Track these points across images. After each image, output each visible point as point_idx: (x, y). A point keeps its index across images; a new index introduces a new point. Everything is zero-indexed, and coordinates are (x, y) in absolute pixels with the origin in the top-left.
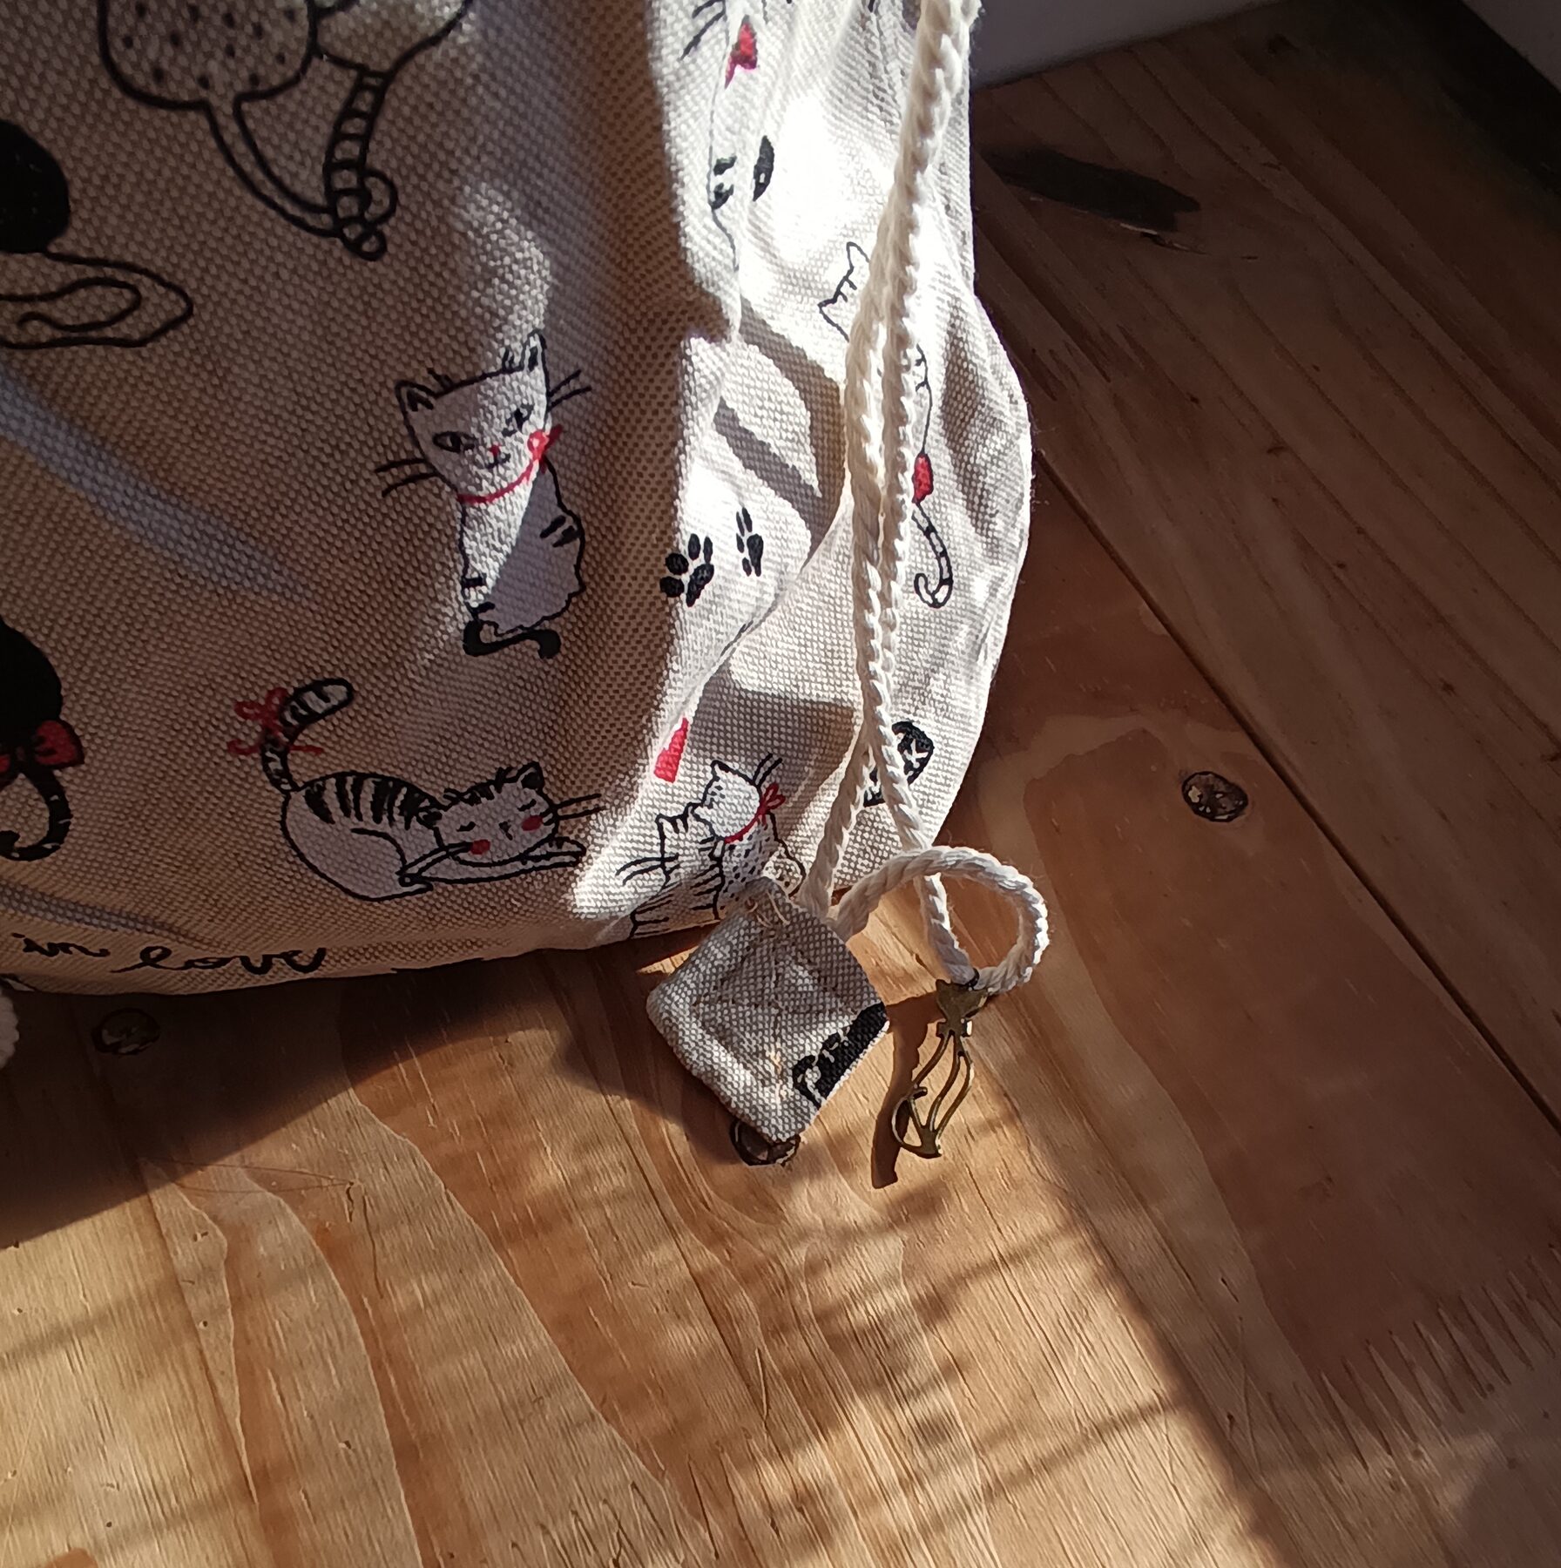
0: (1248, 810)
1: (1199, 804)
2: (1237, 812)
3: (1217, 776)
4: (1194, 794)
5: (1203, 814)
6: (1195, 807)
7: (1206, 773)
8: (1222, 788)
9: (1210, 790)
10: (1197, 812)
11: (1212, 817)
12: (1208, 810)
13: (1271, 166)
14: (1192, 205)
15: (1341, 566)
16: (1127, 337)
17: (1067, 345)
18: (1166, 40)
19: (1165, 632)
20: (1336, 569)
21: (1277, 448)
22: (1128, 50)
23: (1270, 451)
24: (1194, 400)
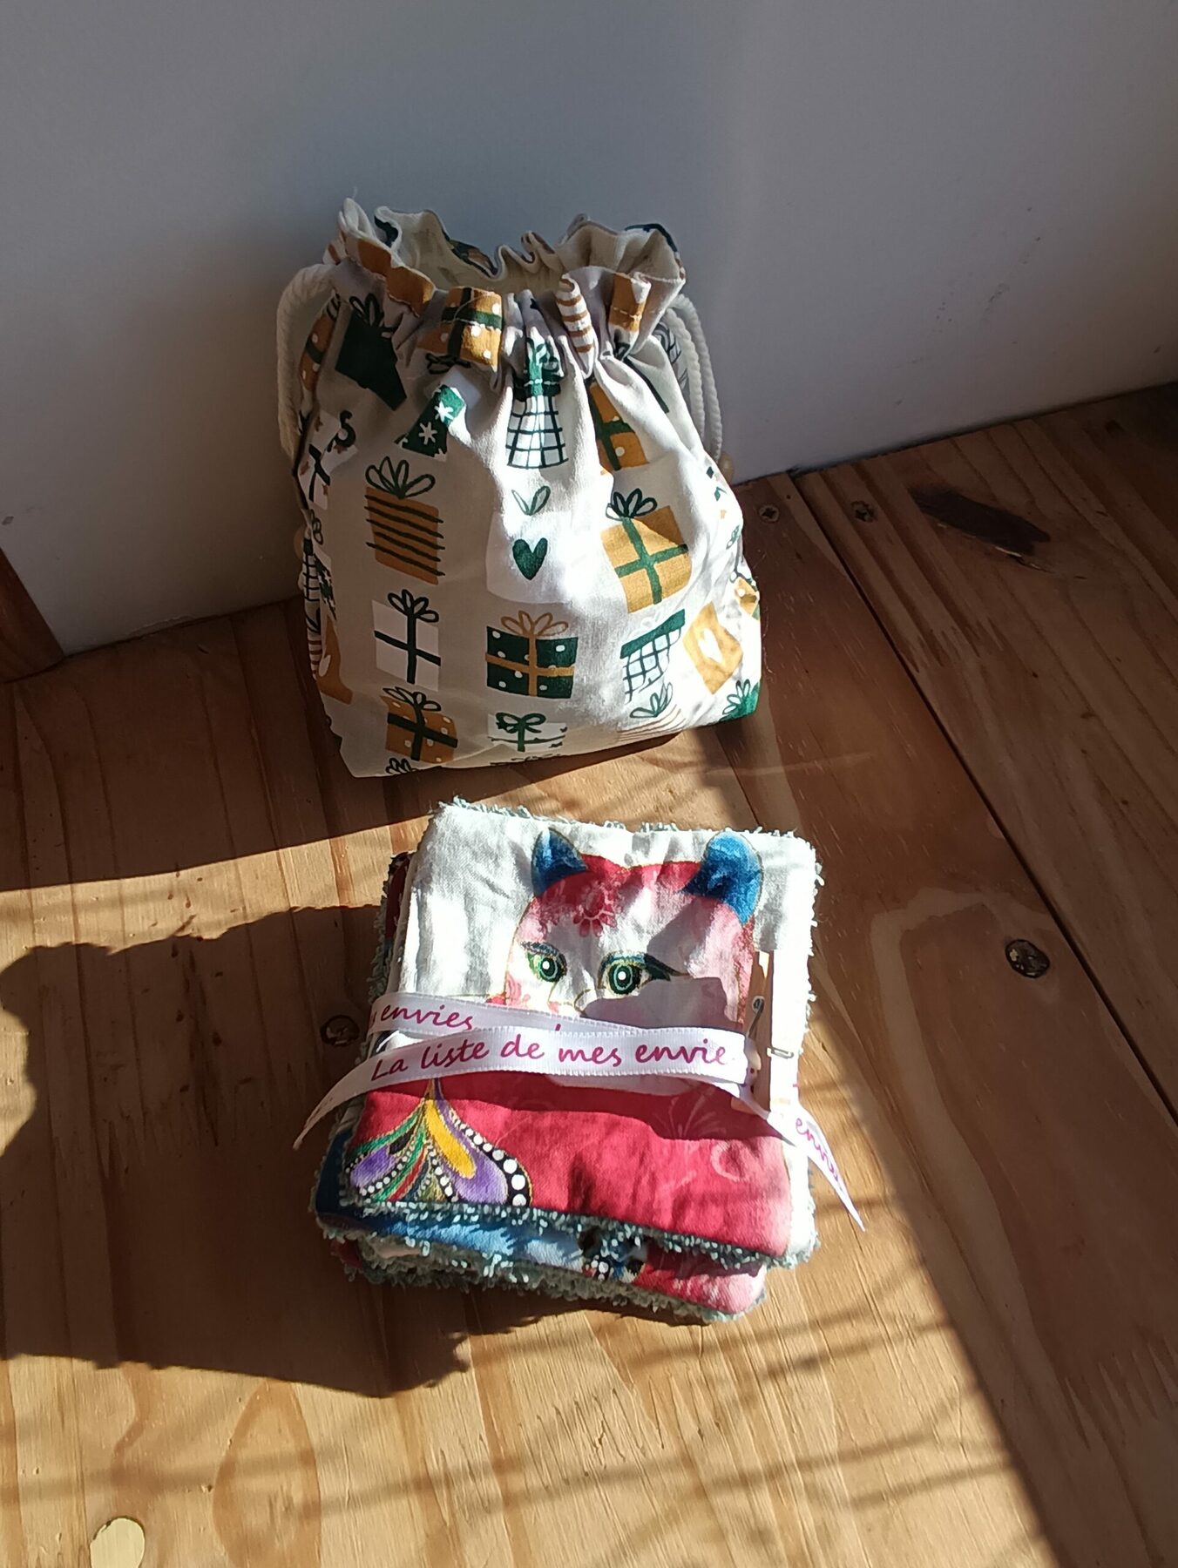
0: (1049, 972)
1: (1016, 963)
2: (1041, 972)
3: (1030, 944)
4: (1014, 954)
5: (1019, 970)
6: (1013, 964)
7: (1023, 941)
8: (1033, 953)
9: (1024, 954)
10: (1014, 968)
11: (1024, 973)
12: (1022, 967)
13: (1102, 513)
14: (1045, 537)
15: (1125, 803)
16: (993, 626)
17: (953, 628)
18: (1037, 417)
19: (1003, 836)
20: (1121, 804)
21: (1088, 715)
22: (1011, 422)
23: (1084, 716)
24: (1035, 675)
